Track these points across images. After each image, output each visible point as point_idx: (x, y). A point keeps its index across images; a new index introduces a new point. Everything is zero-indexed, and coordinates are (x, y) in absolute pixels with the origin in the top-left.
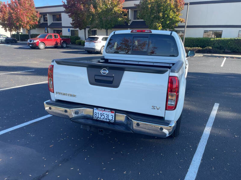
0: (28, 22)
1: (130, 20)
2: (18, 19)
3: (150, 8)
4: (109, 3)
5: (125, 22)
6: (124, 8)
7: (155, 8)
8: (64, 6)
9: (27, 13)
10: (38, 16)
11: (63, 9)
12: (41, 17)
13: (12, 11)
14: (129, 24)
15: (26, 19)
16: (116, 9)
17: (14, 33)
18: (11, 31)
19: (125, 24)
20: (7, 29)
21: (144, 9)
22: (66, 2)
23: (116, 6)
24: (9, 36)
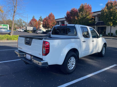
0: (52, 25)
1: (96, 22)
2: (48, 24)
3: (106, 15)
4: (84, 15)
5: (93, 23)
6: (92, 16)
7: (108, 15)
8: (65, 18)
9: (52, 22)
10: (56, 23)
11: (65, 19)
12: (57, 23)
13: (46, 21)
14: (95, 24)
15: (51, 24)
16: (88, 17)
17: (47, 30)
18: (46, 29)
19: (93, 24)
20: (45, 28)
21: (102, 15)
22: (66, 16)
23: (88, 15)
24: (45, 31)
